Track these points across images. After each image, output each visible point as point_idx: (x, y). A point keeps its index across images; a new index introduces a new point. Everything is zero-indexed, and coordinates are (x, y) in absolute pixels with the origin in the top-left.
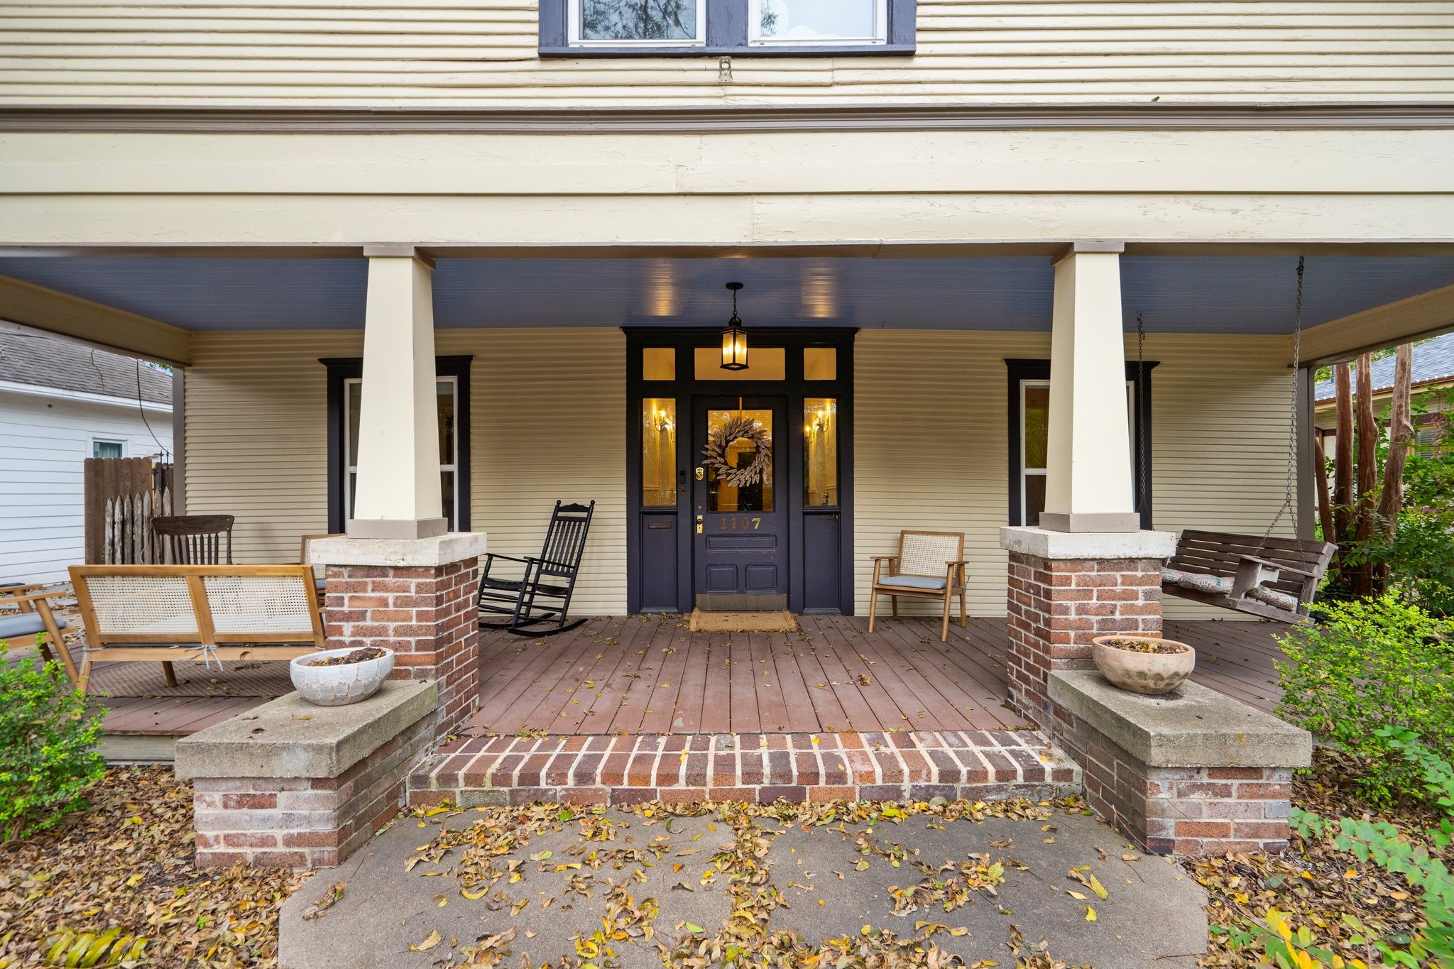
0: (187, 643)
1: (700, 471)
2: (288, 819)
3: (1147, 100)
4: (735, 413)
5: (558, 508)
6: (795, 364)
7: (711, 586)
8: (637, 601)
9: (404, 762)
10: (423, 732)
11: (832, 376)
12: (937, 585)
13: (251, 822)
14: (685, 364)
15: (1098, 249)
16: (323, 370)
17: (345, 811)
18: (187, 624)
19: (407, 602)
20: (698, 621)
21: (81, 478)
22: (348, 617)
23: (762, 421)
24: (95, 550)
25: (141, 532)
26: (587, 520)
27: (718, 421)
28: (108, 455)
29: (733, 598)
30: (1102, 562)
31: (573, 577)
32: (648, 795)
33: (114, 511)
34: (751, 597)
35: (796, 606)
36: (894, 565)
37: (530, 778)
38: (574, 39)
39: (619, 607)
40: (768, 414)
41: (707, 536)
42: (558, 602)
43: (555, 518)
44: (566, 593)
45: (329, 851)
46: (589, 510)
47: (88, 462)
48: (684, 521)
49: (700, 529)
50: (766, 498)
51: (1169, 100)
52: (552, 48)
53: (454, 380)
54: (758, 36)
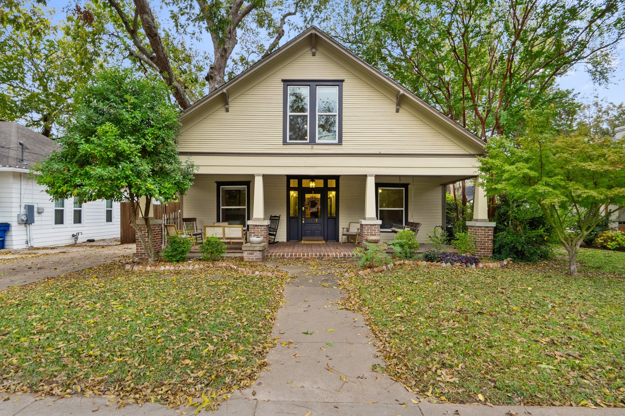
0: (222, 238)
1: (303, 208)
2: (256, 256)
3: (378, 152)
4: (311, 195)
5: (271, 217)
6: (326, 183)
7: (305, 235)
8: (289, 238)
11: (335, 186)
12: (355, 234)
13: (251, 256)
14: (300, 183)
15: (371, 176)
16: (216, 184)
18: (221, 236)
19: (262, 231)
20: (303, 242)
22: (253, 233)
23: (318, 196)
26: (279, 219)
27: (308, 196)
29: (311, 238)
30: (371, 225)
31: (276, 232)
32: (301, 258)
33: (165, 217)
34: (315, 238)
35: (326, 240)
36: (348, 230)
38: (288, 141)
39: (285, 240)
40: (320, 195)
41: (305, 223)
42: (273, 237)
43: (271, 219)
44: (275, 235)
45: (261, 260)
46: (279, 217)
48: (300, 220)
49: (303, 222)
50: (319, 214)
51: (382, 152)
52: (285, 143)
53: (246, 186)
54: (317, 141)
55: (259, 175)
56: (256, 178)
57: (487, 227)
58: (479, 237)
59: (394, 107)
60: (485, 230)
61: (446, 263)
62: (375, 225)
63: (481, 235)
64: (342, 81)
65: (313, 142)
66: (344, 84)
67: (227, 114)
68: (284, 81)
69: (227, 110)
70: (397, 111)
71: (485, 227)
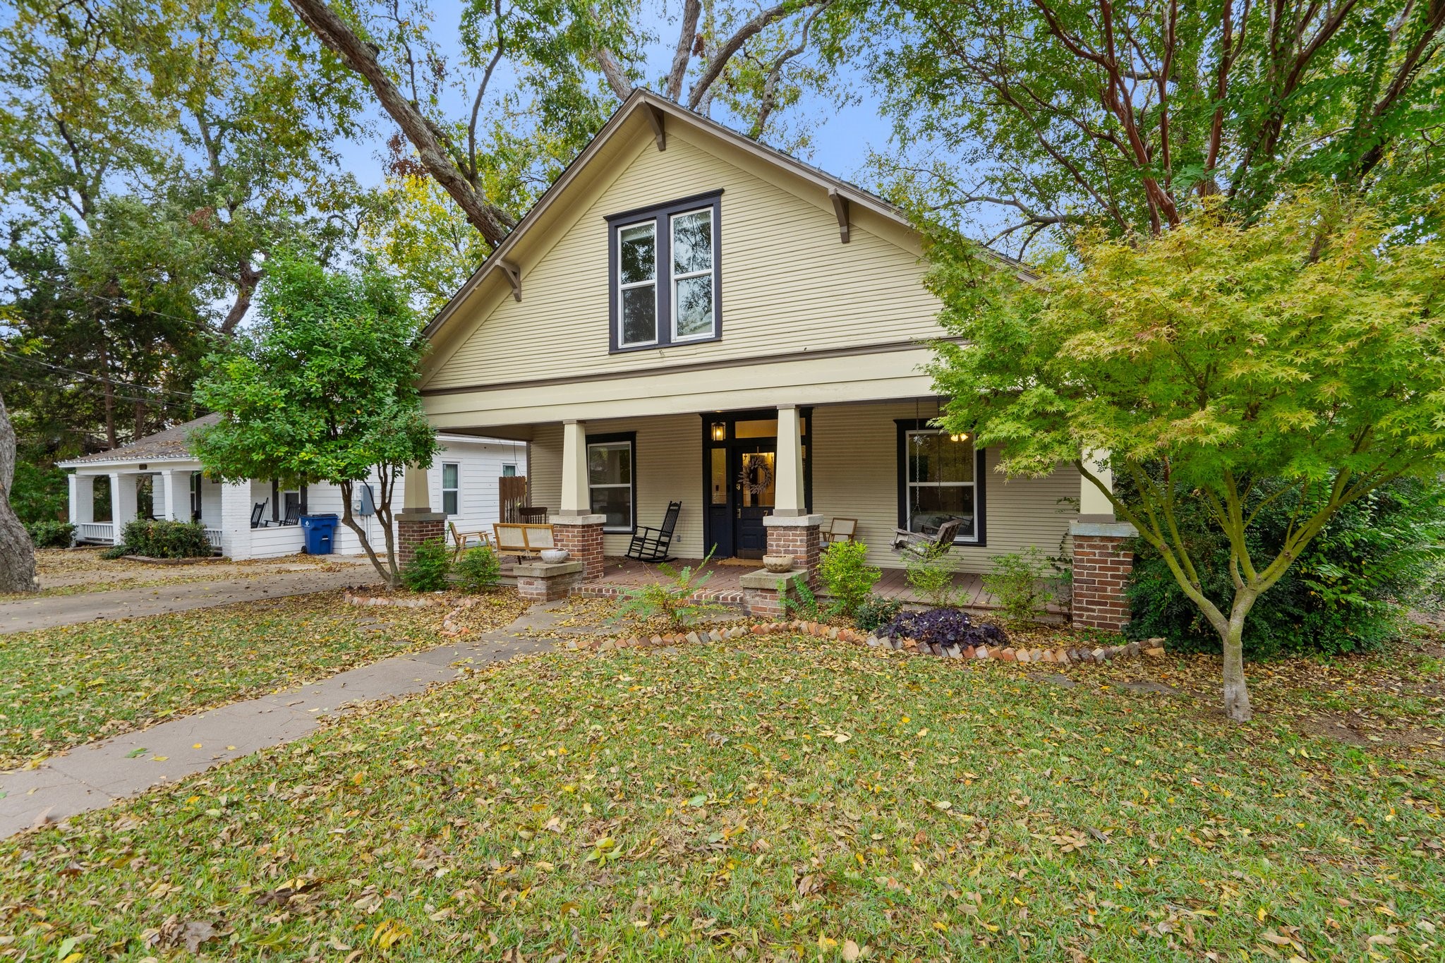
0: (522, 550)
1: (738, 485)
2: (536, 588)
3: (801, 349)
5: (671, 505)
7: (743, 546)
9: (569, 584)
10: (576, 577)
13: (529, 588)
14: (730, 431)
15: (786, 407)
17: (549, 588)
18: (522, 545)
19: (574, 537)
20: (726, 561)
21: (497, 485)
22: (560, 540)
23: (769, 457)
24: (502, 519)
25: (517, 514)
26: (678, 511)
28: (509, 474)
30: (786, 528)
31: (670, 538)
33: (508, 505)
37: (600, 590)
38: (620, 346)
39: (699, 555)
40: (772, 454)
41: (743, 520)
43: (669, 510)
44: (667, 545)
45: (545, 598)
46: (686, 506)
47: (501, 479)
49: (739, 516)
51: (810, 348)
52: (614, 349)
53: (629, 443)
54: (675, 338)
55: (570, 422)
56: (566, 427)
57: (1111, 539)
58: (1084, 568)
59: (837, 230)
60: (1105, 547)
61: (880, 636)
62: (796, 528)
63: (1089, 561)
64: (720, 192)
65: (666, 342)
66: (723, 198)
67: (520, 305)
68: (609, 219)
69: (518, 299)
70: (846, 239)
71: (1103, 538)
